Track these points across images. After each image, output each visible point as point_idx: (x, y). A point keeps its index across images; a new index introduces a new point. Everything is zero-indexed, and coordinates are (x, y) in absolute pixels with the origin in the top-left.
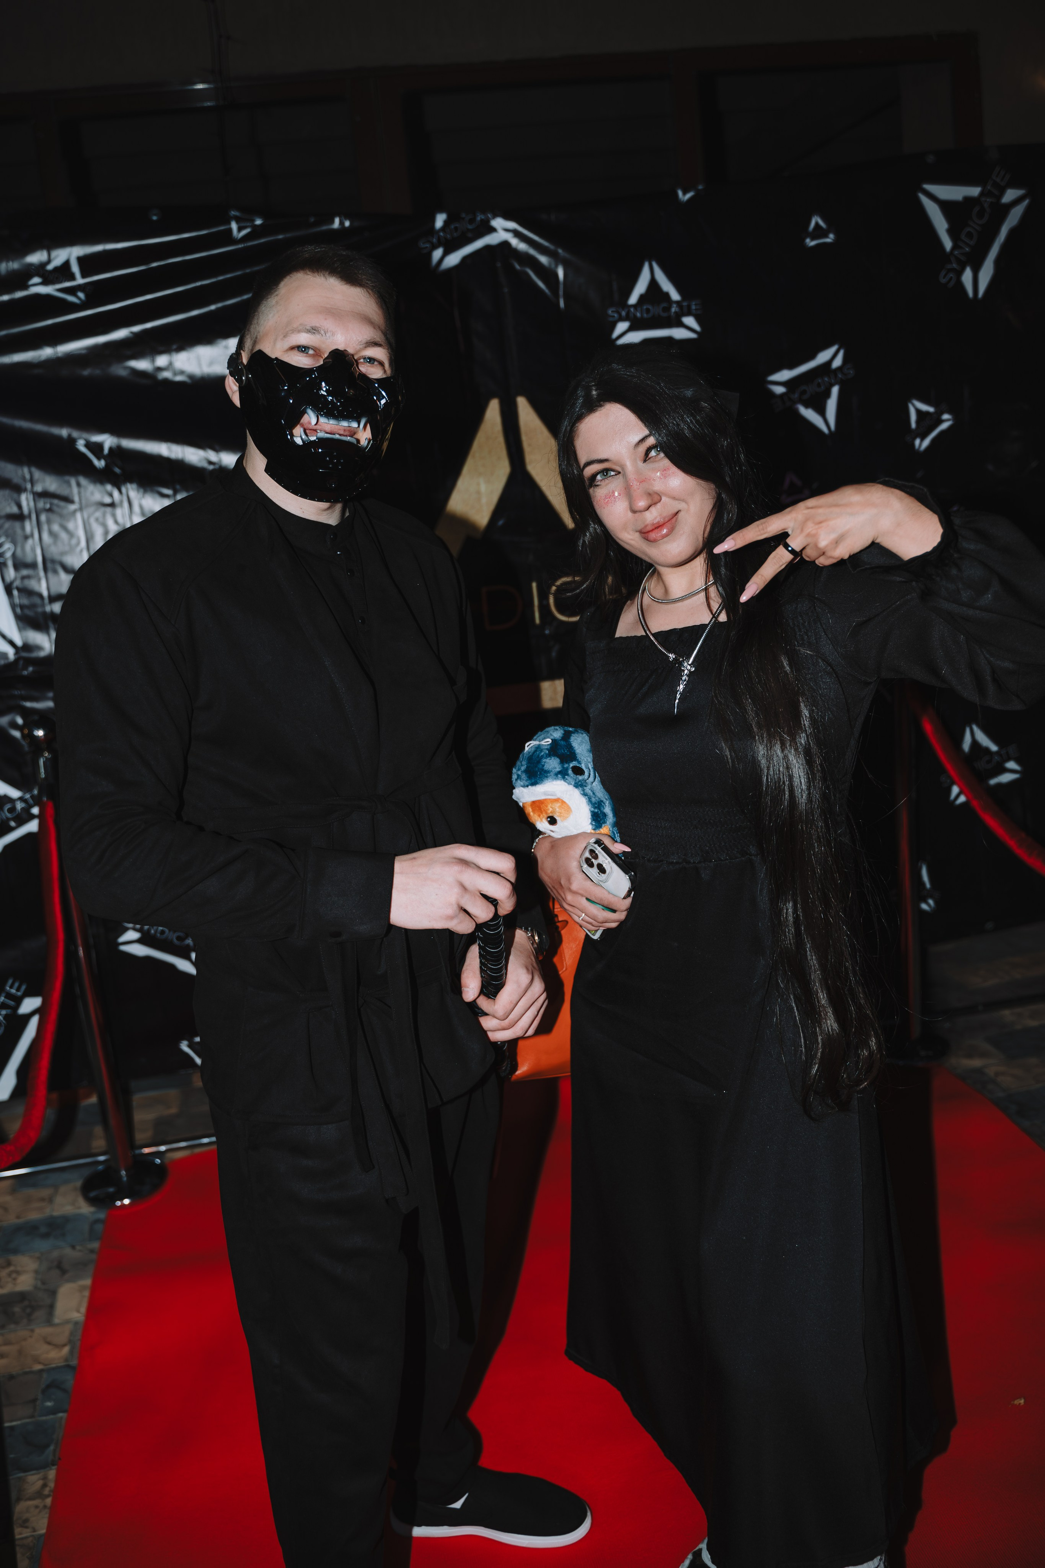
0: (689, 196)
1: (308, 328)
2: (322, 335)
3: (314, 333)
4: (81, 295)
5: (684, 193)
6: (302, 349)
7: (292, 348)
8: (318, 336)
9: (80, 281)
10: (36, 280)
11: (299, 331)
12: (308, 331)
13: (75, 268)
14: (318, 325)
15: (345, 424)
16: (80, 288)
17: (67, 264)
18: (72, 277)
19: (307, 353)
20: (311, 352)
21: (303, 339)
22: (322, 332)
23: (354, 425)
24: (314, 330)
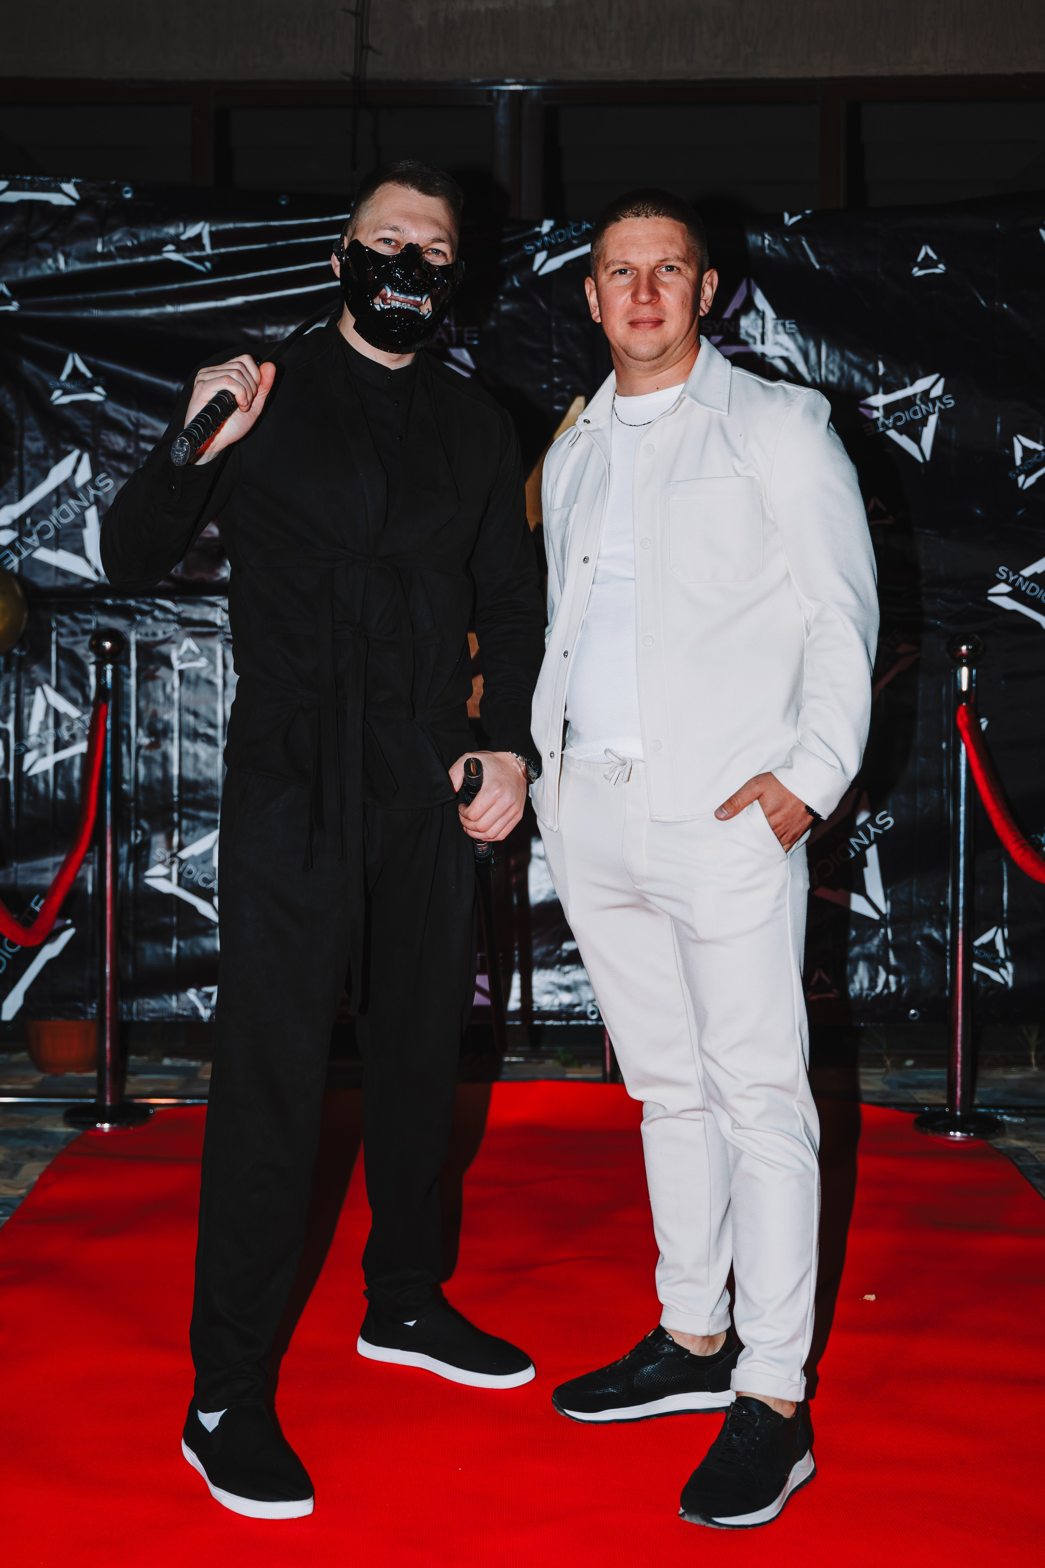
0: (794, 219)
1: (391, 226)
2: (401, 233)
3: (395, 230)
4: (208, 265)
5: (790, 217)
6: (387, 241)
7: (379, 240)
8: (398, 233)
9: (208, 250)
10: (171, 247)
11: (385, 229)
12: (391, 229)
13: (206, 241)
14: (398, 225)
15: (411, 298)
16: (208, 258)
17: (199, 237)
18: (202, 248)
19: (390, 244)
20: (393, 244)
21: (388, 234)
22: (401, 230)
23: (419, 299)
24: (395, 229)
